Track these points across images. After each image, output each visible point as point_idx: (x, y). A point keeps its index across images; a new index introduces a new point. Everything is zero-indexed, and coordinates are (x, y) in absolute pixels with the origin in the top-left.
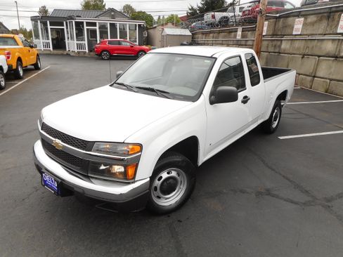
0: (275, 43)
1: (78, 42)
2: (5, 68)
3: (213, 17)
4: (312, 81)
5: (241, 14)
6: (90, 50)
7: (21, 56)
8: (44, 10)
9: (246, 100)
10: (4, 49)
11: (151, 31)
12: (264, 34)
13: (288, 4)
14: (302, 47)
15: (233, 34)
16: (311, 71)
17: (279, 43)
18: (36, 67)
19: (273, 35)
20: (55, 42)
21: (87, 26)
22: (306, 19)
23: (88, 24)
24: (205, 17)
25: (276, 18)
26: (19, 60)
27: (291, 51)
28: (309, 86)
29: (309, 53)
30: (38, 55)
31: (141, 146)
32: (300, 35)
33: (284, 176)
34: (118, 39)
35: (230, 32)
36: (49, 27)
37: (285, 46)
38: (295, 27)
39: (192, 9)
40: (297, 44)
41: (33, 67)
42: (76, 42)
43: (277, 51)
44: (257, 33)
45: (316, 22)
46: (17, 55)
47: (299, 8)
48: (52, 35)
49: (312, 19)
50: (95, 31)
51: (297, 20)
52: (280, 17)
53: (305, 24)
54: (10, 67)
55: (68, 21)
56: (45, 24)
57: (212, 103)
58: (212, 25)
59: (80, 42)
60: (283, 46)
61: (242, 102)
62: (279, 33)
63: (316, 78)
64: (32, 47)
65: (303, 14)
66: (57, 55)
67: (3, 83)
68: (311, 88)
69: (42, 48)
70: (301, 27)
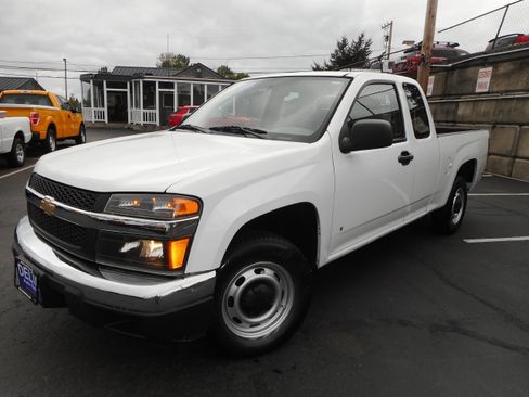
0: (446, 107)
1: (146, 111)
2: (28, 136)
4: (512, 165)
6: (163, 122)
7: (55, 122)
9: (405, 158)
10: (31, 109)
12: (429, 94)
14: (492, 111)
16: (510, 148)
17: (454, 107)
18: (78, 141)
19: (443, 96)
20: (113, 111)
21: (160, 87)
22: (495, 68)
23: (162, 85)
25: (447, 69)
26: (52, 127)
27: (474, 119)
28: (506, 172)
29: (505, 120)
30: (82, 124)
31: (199, 201)
32: (488, 93)
33: (482, 301)
36: (106, 89)
37: (463, 110)
38: (479, 81)
39: (317, 68)
40: (483, 108)
42: (142, 110)
43: (451, 118)
45: (512, 72)
46: (49, 118)
47: (485, 53)
48: (108, 101)
49: (504, 68)
50: (172, 95)
51: (482, 70)
52: (453, 68)
53: (494, 77)
54: (35, 135)
55: (133, 81)
59: (148, 111)
60: (460, 112)
61: (400, 160)
62: (454, 93)
63: (517, 160)
64: (74, 112)
65: (491, 60)
66: (114, 129)
67: (21, 158)
68: (510, 175)
69: (93, 120)
70: (487, 80)
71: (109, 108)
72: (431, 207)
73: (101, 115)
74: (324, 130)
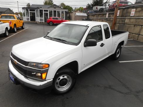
0: (123, 19)
1: (40, 18)
2: (9, 28)
3: (97, 8)
4: (138, 37)
5: (108, 7)
6: (45, 21)
7: (16, 23)
8: (29, 5)
9: (102, 45)
10: (9, 20)
11: (71, 14)
12: (118, 16)
13: (129, 3)
14: (134, 22)
15: (105, 15)
16: (138, 32)
17: (124, 20)
18: (22, 28)
19: (122, 16)
20: (31, 18)
22: (136, 9)
23: (45, 11)
24: (93, 8)
25: (123, 9)
26: (15, 25)
27: (129, 23)
28: (137, 39)
29: (137, 24)
30: (23, 23)
31: (49, 65)
32: (134, 16)
34: (57, 17)
35: (103, 15)
36: (29, 12)
37: (127, 21)
38: (132, 13)
39: (89, 5)
40: (132, 20)
41: (21, 28)
43: (123, 23)
44: (114, 15)
45: (141, 11)
46: (14, 23)
47: (134, 5)
48: (30, 15)
49: (139, 9)
50: (47, 13)
51: (132, 10)
52: (125, 8)
53: (136, 12)
54: (11, 28)
55: (37, 9)
56: (28, 11)
57: (85, 46)
58: (96, 12)
60: (126, 21)
61: (101, 46)
62: (124, 15)
63: (140, 36)
64: (21, 20)
65: (135, 7)
66: (32, 23)
67: (7, 34)
68: (138, 40)
69: (26, 20)
70: (134, 12)
71: (30, 16)
72: (110, 55)
73: (28, 19)
74: (80, 42)
